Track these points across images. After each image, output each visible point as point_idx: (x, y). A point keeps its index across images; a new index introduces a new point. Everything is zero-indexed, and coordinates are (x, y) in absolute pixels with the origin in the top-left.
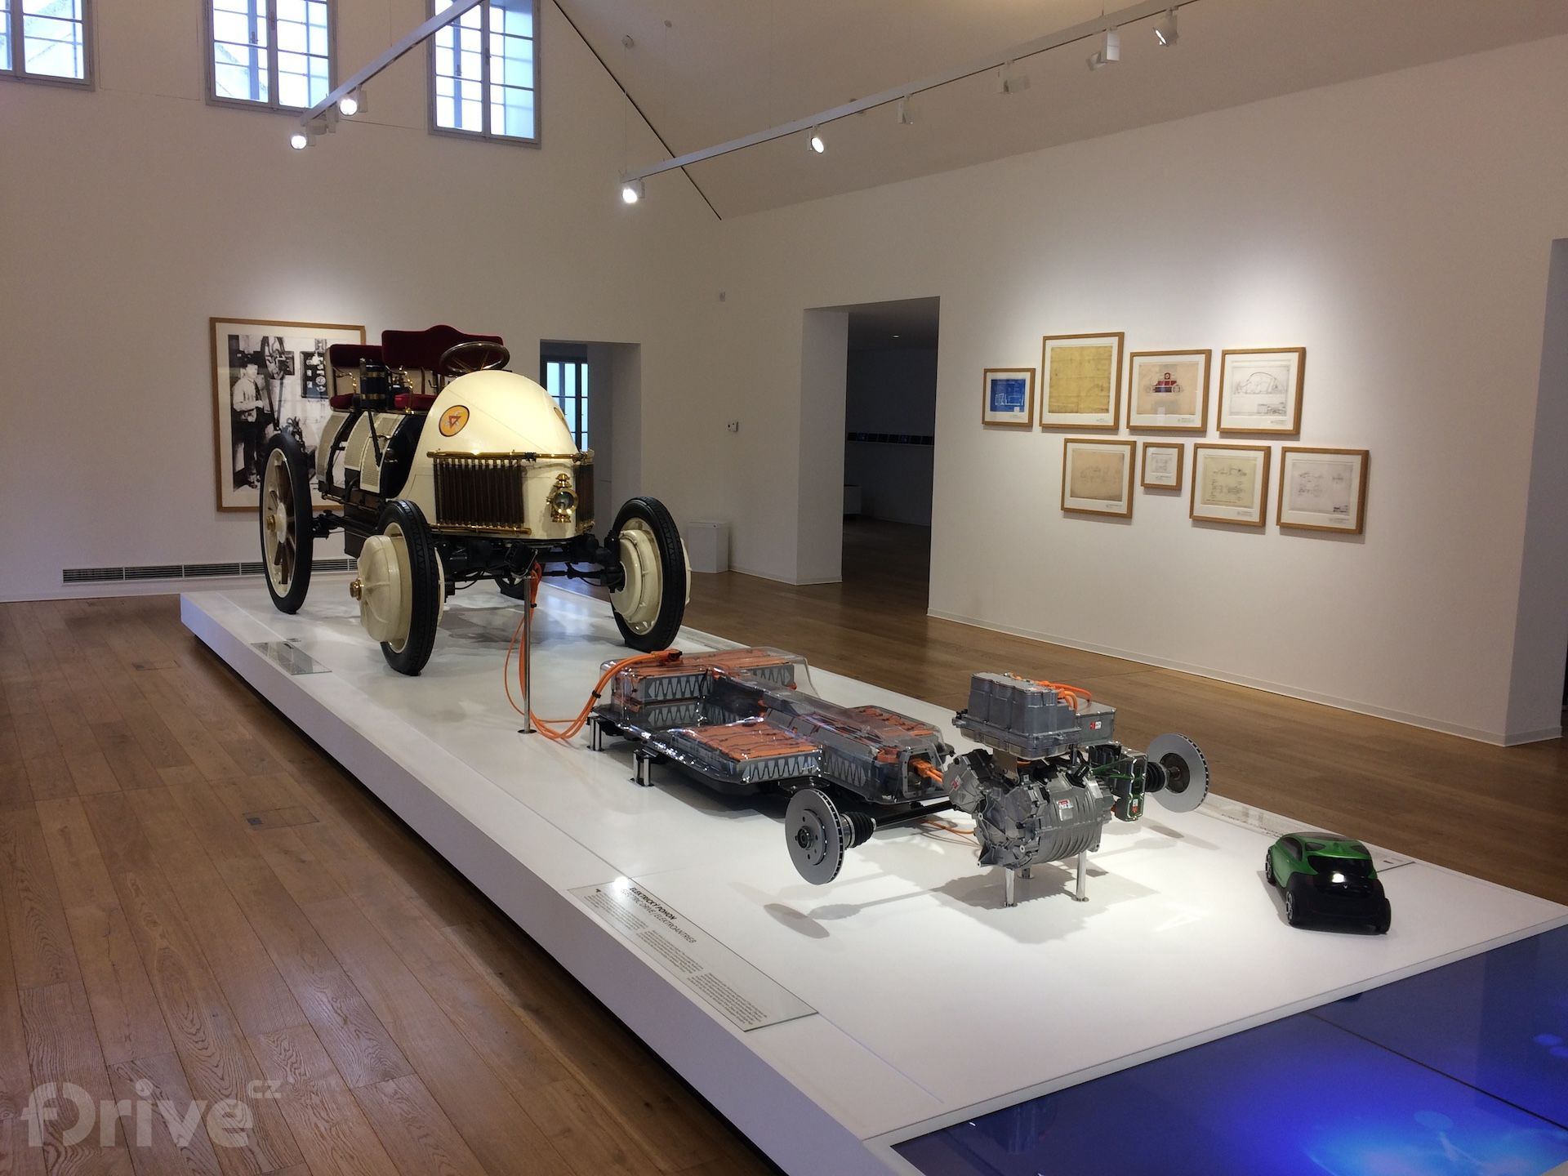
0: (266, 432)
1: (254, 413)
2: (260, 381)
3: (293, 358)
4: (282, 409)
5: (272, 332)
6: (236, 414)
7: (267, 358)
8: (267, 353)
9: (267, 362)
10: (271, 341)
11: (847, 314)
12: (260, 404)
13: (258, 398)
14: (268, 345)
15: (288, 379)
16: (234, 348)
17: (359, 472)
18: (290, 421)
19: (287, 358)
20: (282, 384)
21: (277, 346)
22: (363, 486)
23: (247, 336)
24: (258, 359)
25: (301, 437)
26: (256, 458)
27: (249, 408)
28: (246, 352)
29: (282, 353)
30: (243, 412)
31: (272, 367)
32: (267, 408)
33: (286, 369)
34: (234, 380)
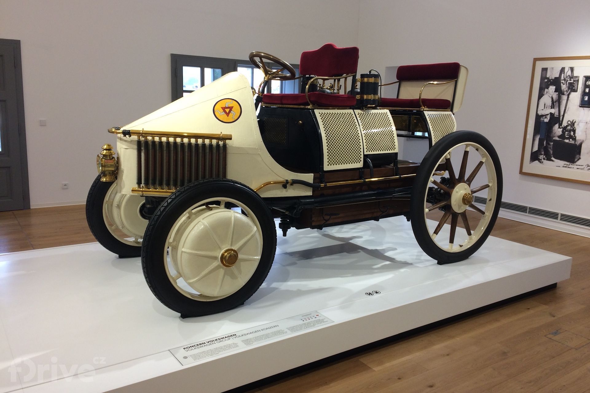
0: (554, 129)
1: (549, 117)
2: (555, 96)
5: (567, 64)
6: (538, 117)
7: (562, 81)
8: (562, 78)
9: (562, 84)
10: (566, 70)
12: (553, 111)
13: (553, 107)
14: (564, 73)
15: (573, 94)
16: (544, 76)
18: (569, 123)
19: (574, 81)
20: (568, 97)
21: (569, 73)
23: (553, 68)
24: (556, 82)
25: (574, 134)
26: (545, 145)
27: (546, 114)
28: (550, 78)
29: (572, 77)
30: (542, 116)
31: (564, 87)
32: (556, 114)
33: (572, 88)
34: (541, 96)
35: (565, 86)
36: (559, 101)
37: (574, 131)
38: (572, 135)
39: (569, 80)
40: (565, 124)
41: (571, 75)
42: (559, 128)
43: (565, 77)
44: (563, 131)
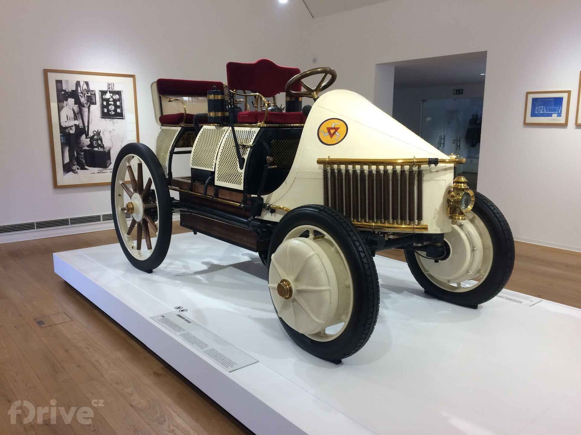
0: (81, 140)
1: (74, 128)
2: (76, 108)
3: (95, 94)
4: (90, 125)
5: (82, 79)
6: (63, 130)
7: (79, 94)
8: (79, 91)
9: (80, 97)
10: (82, 84)
12: (77, 122)
13: (76, 118)
15: (92, 107)
16: (60, 88)
18: (95, 132)
19: (91, 94)
21: (85, 87)
23: (67, 81)
25: (102, 142)
26: (76, 156)
27: (70, 125)
29: (88, 91)
30: (67, 128)
31: (83, 100)
32: (81, 125)
34: (60, 108)
35: (83, 98)
36: (81, 112)
37: (101, 140)
38: (100, 143)
39: (86, 93)
40: (91, 134)
41: (87, 89)
42: (87, 138)
43: (82, 91)
44: (90, 141)
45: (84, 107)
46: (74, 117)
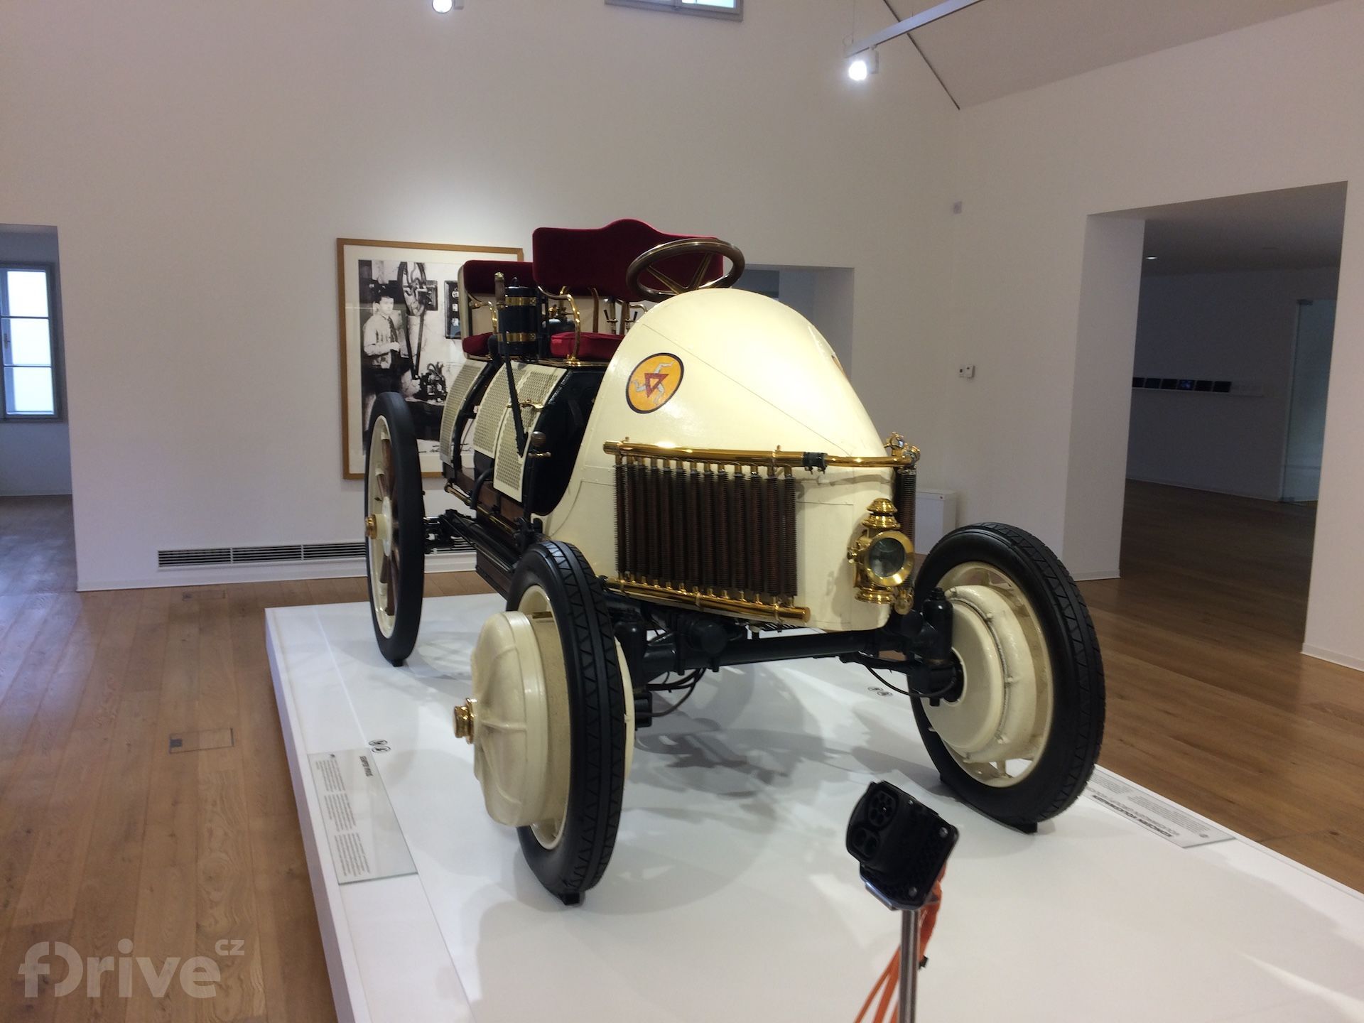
0: (403, 381)
1: (389, 358)
2: (396, 317)
3: (436, 289)
4: (422, 353)
5: (412, 257)
6: (367, 359)
7: (404, 289)
8: (405, 283)
9: (405, 294)
10: (410, 268)
11: (1144, 222)
12: (396, 346)
13: (394, 338)
14: (407, 274)
15: (430, 315)
16: (366, 276)
17: (493, 460)
18: (431, 368)
19: (429, 289)
20: (422, 320)
21: (417, 274)
22: (499, 485)
23: (382, 262)
24: (394, 290)
25: (444, 387)
27: (383, 352)
28: (380, 282)
29: (423, 282)
30: (375, 357)
31: (411, 300)
32: (404, 352)
33: (427, 302)
34: (365, 317)
35: (412, 297)
37: (443, 383)
38: (440, 390)
39: (418, 287)
40: (423, 370)
41: (420, 278)
43: (410, 281)
44: (421, 385)
45: (413, 315)
46: (392, 336)
